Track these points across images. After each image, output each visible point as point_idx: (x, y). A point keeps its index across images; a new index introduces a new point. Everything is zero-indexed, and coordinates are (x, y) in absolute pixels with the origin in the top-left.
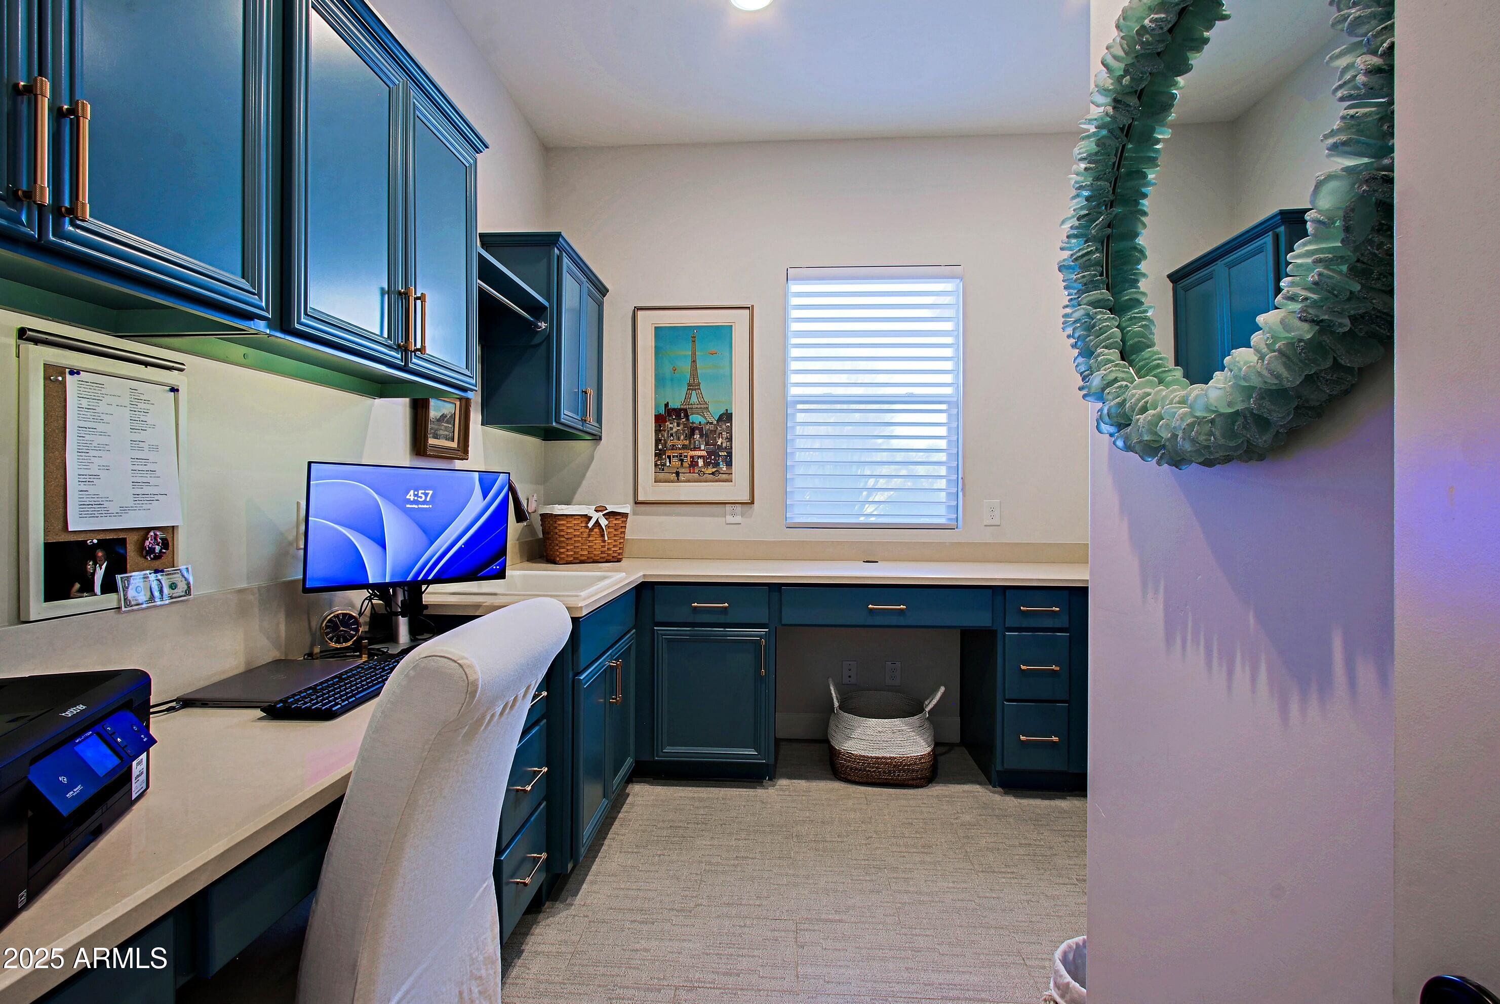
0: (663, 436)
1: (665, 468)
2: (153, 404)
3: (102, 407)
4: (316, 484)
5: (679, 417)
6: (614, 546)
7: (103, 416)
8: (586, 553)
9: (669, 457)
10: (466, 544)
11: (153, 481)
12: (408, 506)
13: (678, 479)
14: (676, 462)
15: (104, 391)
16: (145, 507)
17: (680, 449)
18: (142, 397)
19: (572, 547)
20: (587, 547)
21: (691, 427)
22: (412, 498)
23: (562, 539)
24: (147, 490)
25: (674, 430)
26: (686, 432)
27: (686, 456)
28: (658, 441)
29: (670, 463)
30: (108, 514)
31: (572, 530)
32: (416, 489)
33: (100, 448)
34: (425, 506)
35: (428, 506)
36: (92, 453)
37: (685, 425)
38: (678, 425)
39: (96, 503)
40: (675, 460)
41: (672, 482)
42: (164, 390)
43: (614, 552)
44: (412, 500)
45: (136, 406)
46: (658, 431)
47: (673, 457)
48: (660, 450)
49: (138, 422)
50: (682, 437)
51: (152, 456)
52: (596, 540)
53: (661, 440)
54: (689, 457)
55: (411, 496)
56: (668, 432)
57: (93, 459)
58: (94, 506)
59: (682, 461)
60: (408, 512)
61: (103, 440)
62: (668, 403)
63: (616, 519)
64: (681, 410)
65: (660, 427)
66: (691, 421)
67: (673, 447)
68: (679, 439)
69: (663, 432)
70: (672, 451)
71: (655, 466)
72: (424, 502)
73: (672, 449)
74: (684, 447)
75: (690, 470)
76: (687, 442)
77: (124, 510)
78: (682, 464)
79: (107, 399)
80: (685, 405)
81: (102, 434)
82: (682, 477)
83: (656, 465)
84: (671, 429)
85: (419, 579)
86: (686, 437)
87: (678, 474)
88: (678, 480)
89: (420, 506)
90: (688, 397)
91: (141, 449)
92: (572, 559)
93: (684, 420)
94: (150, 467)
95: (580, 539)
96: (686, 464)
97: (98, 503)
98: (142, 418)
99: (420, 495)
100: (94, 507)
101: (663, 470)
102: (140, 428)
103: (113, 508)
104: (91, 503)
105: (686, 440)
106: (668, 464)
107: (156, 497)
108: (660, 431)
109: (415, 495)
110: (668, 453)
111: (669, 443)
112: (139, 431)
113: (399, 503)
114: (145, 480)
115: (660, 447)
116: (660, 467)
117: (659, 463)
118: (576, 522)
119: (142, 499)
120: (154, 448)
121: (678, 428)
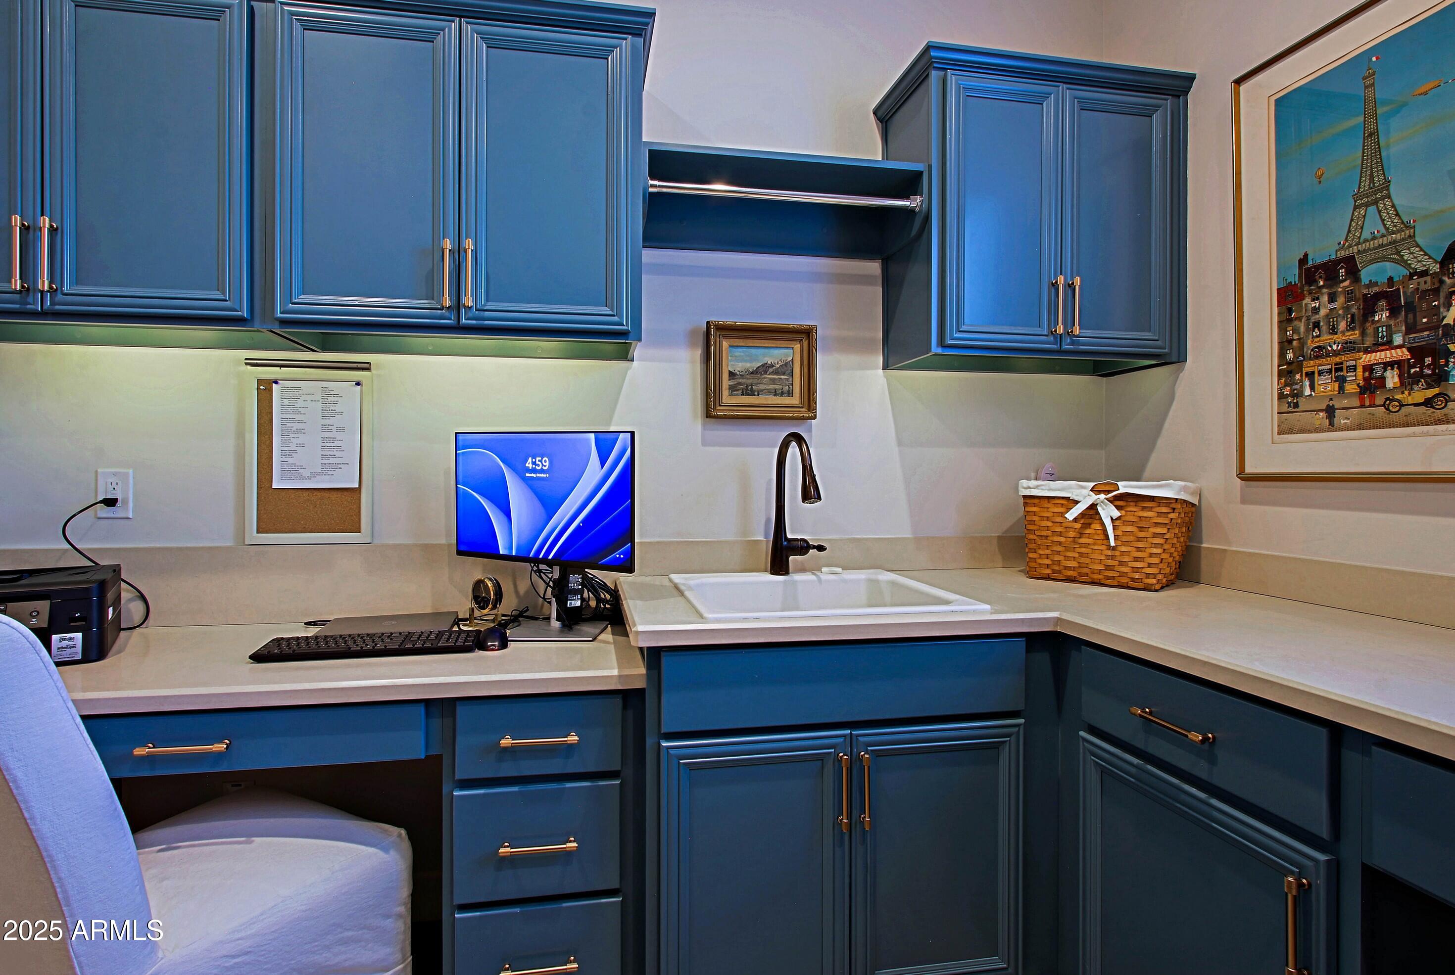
0: (1296, 331)
1: (1301, 401)
2: (341, 397)
3: (300, 403)
4: (463, 453)
5: (1332, 278)
6: (1136, 559)
7: (300, 410)
8: (1074, 564)
9: (1310, 375)
10: (583, 521)
11: (338, 454)
12: (528, 475)
13: (1331, 424)
14: (1326, 385)
15: (300, 392)
16: (330, 473)
17: (1336, 353)
18: (332, 392)
19: (1047, 552)
20: (1077, 555)
21: (1365, 295)
22: (530, 466)
23: (1032, 537)
24: (332, 461)
25: (1323, 312)
26: (1354, 310)
27: (1354, 368)
28: (1285, 344)
29: (1312, 388)
30: (302, 478)
31: (1049, 524)
32: (534, 457)
33: (299, 431)
34: (543, 475)
35: (545, 476)
36: (292, 436)
37: (1350, 295)
38: (1332, 298)
39: (293, 470)
40: (1325, 379)
41: (1318, 430)
42: (352, 386)
43: (1136, 570)
44: (530, 468)
45: (327, 400)
46: (1285, 321)
47: (1320, 373)
48: (1289, 363)
49: (329, 411)
50: (1342, 325)
51: (339, 436)
52: (1094, 544)
53: (1290, 342)
54: (1360, 370)
55: (529, 465)
56: (1308, 319)
57: (292, 440)
58: (292, 472)
59: (1342, 381)
60: (525, 480)
61: (301, 426)
62: (1306, 255)
63: (1144, 508)
64: (1337, 262)
65: (1290, 311)
66: (1365, 280)
67: (1320, 352)
68: (1333, 330)
69: (1296, 323)
70: (1318, 362)
71: (1279, 398)
72: (542, 471)
73: (1317, 357)
74: (1349, 347)
75: (1362, 400)
76: (1355, 335)
77: (314, 475)
78: (1341, 389)
79: (303, 397)
80: (1350, 246)
81: (300, 422)
82: (1341, 419)
83: (1281, 396)
84: (1316, 310)
85: (541, 557)
86: (1353, 321)
87: (1330, 411)
88: (1332, 426)
89: (538, 475)
90: (1355, 225)
91: (331, 431)
92: (1048, 571)
93: (1347, 283)
94: (336, 443)
95: (1062, 539)
96: (1351, 388)
97: (295, 470)
98: (332, 408)
99: (537, 462)
100: (289, 472)
101: (1296, 405)
102: (330, 415)
103: (306, 473)
104: (290, 470)
105: (1353, 329)
106: (1307, 392)
107: (340, 466)
108: (1290, 321)
109: (534, 463)
110: (1309, 366)
111: (1311, 344)
112: (329, 418)
113: (520, 472)
114: (332, 453)
115: (1290, 356)
116: (1290, 399)
117: (1287, 391)
118: (1056, 510)
119: (328, 467)
120: (341, 429)
121: (1332, 306)
